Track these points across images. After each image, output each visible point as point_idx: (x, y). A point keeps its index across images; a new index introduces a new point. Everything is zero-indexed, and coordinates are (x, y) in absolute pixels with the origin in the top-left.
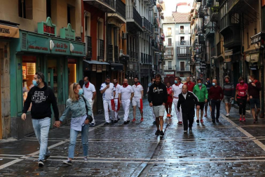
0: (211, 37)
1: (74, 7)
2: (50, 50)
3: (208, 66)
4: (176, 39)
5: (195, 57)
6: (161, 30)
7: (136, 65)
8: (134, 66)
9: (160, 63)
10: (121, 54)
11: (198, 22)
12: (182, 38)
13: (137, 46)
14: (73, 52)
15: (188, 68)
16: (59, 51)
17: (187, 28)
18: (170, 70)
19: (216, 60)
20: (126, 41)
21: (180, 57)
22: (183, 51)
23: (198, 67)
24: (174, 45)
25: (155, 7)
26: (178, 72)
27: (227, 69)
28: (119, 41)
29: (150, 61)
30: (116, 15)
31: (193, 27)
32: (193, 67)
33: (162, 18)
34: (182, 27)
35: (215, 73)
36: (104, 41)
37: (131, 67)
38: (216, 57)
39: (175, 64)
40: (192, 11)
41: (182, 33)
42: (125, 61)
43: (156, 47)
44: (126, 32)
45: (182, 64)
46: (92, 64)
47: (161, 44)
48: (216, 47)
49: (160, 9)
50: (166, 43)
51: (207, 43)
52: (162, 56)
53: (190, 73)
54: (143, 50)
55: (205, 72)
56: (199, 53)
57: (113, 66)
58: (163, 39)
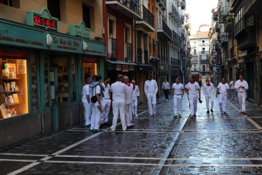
0: (225, 45)
1: (93, 8)
2: (48, 46)
3: (223, 67)
4: (199, 50)
5: (212, 62)
6: (188, 43)
7: (167, 66)
8: (165, 67)
9: (187, 66)
10: (151, 57)
11: (215, 36)
12: (204, 49)
13: (168, 52)
14: (87, 50)
15: (208, 69)
16: (65, 48)
17: (207, 42)
18: (195, 71)
19: (229, 62)
20: (157, 47)
21: (202, 62)
22: (204, 58)
23: (215, 68)
24: (198, 54)
25: (183, 26)
26: (201, 72)
27: (240, 69)
28: (150, 46)
29: (179, 64)
30: (144, 22)
31: (211, 40)
32: (211, 68)
33: (189, 35)
34: (203, 41)
35: (228, 72)
36: (132, 44)
37: (162, 68)
38: (229, 59)
39: (198, 67)
40: (211, 29)
41: (204, 45)
42: (155, 63)
43: (184, 54)
44: (156, 40)
45: (204, 67)
46: (116, 64)
47: (189, 53)
48: (230, 52)
49: (187, 27)
50: (192, 52)
51: (222, 50)
52: (189, 61)
53: (209, 73)
54: (173, 55)
55: (220, 71)
56: (216, 58)
57: (141, 67)
58: (189, 49)
